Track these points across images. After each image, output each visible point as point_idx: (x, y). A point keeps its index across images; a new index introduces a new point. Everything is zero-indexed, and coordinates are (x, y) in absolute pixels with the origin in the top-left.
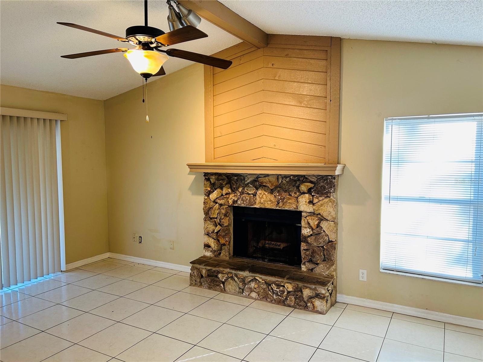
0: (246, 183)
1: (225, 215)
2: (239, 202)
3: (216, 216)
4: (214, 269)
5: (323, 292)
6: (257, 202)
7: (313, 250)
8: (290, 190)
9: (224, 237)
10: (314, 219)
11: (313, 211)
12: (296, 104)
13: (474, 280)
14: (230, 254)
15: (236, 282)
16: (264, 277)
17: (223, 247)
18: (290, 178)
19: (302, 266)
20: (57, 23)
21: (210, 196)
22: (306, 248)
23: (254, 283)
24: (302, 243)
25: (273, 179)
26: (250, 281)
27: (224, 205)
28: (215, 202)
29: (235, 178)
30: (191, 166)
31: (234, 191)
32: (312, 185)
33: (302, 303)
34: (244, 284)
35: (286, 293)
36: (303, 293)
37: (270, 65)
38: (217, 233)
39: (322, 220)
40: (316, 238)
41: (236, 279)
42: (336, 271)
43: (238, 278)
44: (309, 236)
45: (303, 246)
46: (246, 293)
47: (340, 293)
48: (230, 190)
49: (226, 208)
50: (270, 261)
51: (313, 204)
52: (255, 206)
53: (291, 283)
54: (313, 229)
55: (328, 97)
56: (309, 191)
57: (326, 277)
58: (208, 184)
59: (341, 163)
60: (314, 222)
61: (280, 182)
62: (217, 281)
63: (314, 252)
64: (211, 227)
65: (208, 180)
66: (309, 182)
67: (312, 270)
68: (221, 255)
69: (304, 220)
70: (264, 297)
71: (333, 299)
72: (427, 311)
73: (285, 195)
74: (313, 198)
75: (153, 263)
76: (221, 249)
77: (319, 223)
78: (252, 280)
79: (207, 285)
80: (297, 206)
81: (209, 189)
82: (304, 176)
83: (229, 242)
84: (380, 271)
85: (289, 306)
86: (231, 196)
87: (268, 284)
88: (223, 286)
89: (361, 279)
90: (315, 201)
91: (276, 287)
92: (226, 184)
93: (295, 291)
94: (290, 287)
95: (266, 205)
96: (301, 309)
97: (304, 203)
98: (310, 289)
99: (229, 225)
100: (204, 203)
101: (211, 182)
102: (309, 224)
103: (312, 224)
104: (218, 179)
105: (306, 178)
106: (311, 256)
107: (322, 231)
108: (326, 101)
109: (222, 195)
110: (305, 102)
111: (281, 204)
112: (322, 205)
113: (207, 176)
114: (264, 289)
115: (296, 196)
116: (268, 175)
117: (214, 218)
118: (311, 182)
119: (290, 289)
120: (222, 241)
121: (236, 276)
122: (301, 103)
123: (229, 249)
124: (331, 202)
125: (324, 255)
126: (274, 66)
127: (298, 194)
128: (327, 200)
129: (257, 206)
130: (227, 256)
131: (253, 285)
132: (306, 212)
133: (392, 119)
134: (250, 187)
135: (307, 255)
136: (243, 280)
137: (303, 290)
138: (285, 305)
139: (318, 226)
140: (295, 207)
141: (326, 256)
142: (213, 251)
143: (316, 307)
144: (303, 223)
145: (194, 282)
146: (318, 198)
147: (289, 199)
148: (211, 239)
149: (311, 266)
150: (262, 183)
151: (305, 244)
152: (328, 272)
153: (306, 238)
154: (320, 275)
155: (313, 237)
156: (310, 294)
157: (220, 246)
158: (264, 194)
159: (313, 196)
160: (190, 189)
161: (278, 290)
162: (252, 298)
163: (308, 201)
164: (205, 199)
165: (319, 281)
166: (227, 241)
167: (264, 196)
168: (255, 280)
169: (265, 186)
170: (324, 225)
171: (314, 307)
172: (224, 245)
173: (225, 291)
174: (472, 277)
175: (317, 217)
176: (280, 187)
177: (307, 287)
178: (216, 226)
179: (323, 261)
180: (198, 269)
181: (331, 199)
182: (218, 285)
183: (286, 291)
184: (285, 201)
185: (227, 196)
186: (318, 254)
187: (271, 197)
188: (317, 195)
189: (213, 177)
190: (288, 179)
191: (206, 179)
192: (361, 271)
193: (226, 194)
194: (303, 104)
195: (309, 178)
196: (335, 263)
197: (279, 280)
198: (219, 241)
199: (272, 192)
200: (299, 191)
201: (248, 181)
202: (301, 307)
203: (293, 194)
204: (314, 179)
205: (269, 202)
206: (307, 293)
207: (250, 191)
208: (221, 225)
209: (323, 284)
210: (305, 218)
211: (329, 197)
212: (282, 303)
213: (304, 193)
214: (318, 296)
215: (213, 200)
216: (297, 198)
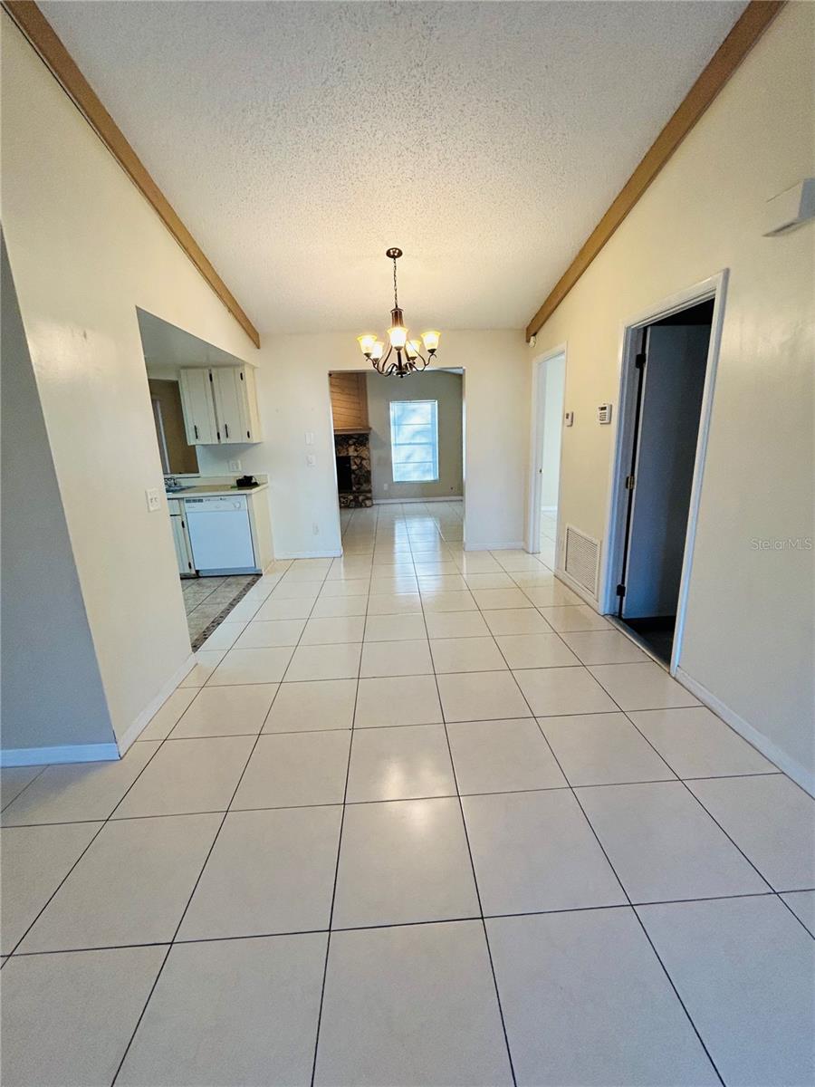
5: (368, 497)
7: (359, 477)
8: (343, 444)
11: (357, 455)
19: (353, 488)
32: (355, 440)
39: (362, 460)
40: (360, 470)
42: (373, 485)
44: (356, 470)
45: (353, 476)
54: (358, 465)
56: (354, 444)
57: (369, 489)
59: (369, 426)
60: (358, 461)
80: (347, 453)
82: (351, 435)
90: (357, 449)
94: (351, 497)
97: (352, 451)
102: (355, 462)
106: (358, 481)
107: (363, 466)
112: (362, 451)
124: (366, 448)
127: (347, 446)
132: (353, 456)
133: (394, 401)
139: (360, 463)
141: (366, 479)
144: (352, 463)
146: (359, 447)
147: (342, 449)
149: (358, 486)
152: (369, 486)
153: (354, 471)
156: (362, 499)
159: (356, 446)
163: (354, 449)
170: (364, 462)
171: (365, 505)
175: (359, 458)
177: (361, 496)
179: (365, 482)
186: (362, 480)
190: (342, 437)
195: (354, 436)
196: (371, 482)
203: (344, 447)
204: (356, 437)
209: (367, 492)
210: (353, 459)
213: (351, 445)
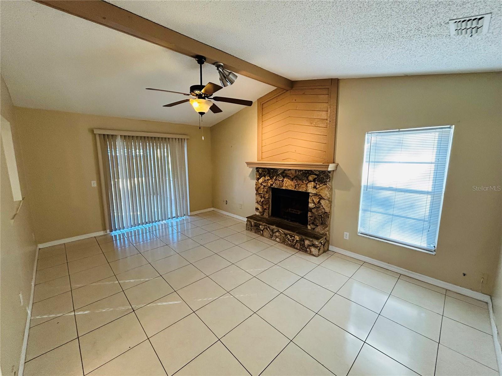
0: (278, 174)
1: (267, 192)
2: (274, 185)
3: (262, 193)
4: (258, 222)
5: (317, 243)
6: (284, 186)
7: (315, 217)
8: (303, 179)
9: (266, 205)
10: (316, 198)
11: (316, 193)
12: (309, 125)
13: (427, 249)
14: (269, 215)
15: (269, 231)
16: (283, 230)
17: (265, 211)
18: (303, 172)
19: (308, 226)
20: (146, 89)
21: (259, 181)
22: (311, 215)
23: (278, 233)
24: (309, 212)
25: (293, 172)
26: (276, 232)
27: (266, 186)
28: (261, 184)
29: (272, 171)
30: (247, 163)
31: (271, 178)
32: (316, 177)
33: (304, 248)
34: (273, 233)
35: (295, 241)
36: (305, 242)
37: (294, 101)
38: (262, 202)
39: (321, 199)
40: (317, 210)
41: (269, 229)
42: (329, 231)
43: (270, 229)
44: (313, 208)
46: (273, 238)
47: (331, 245)
48: (269, 178)
49: (267, 188)
50: (291, 221)
51: (316, 189)
52: (283, 188)
53: (298, 236)
54: (315, 204)
55: (329, 119)
56: (314, 180)
57: (322, 235)
58: (258, 174)
59: (336, 163)
60: (316, 200)
61: (297, 174)
62: (259, 230)
63: (315, 218)
64: (259, 199)
65: (258, 171)
66: (314, 175)
67: (314, 229)
68: (264, 215)
69: (311, 198)
70: (283, 242)
71: (326, 248)
72: (388, 264)
73: (300, 182)
74: (316, 185)
75: (235, 216)
76: (264, 212)
77: (320, 201)
78: (277, 231)
79: (254, 231)
80: (306, 189)
81: (258, 177)
82: (311, 171)
83: (269, 208)
84: (358, 234)
85: (297, 249)
86: (269, 181)
87: (286, 235)
88: (262, 233)
89: (345, 238)
90: (318, 186)
91: (290, 237)
92: (267, 174)
93: (300, 241)
95: (289, 187)
96: (303, 252)
97: (311, 187)
98: (309, 240)
99: (269, 198)
100: (256, 184)
101: (259, 173)
102: (313, 201)
103: (315, 201)
104: (263, 171)
105: (313, 172)
106: (314, 220)
107: (321, 206)
108: (327, 122)
109: (265, 180)
110: (314, 124)
111: (297, 187)
112: (321, 189)
113: (258, 169)
114: (283, 237)
115: (306, 183)
116: (290, 170)
117: (261, 194)
118: (316, 175)
119: (298, 239)
120: (265, 207)
121: (269, 227)
122: (311, 124)
123: (268, 212)
124: (327, 188)
125: (322, 221)
126: (297, 101)
127: (307, 181)
128: (325, 186)
129: (284, 188)
130: (267, 215)
131: (277, 234)
132: (312, 193)
133: (372, 133)
134: (280, 176)
135: (311, 220)
136: (272, 230)
137: (305, 241)
138: (294, 248)
139: (319, 202)
140: (305, 190)
141: (323, 221)
142: (260, 212)
143: (312, 252)
144: (310, 200)
145: (248, 228)
146: (319, 185)
147: (302, 185)
148: (259, 205)
149: (313, 227)
150: (287, 174)
151: (310, 213)
152: (323, 231)
154: (318, 232)
155: (315, 209)
156: (308, 244)
157: (263, 210)
158: (288, 181)
159: (316, 183)
160: (250, 176)
161: (291, 239)
162: (277, 242)
163: (313, 186)
164: (256, 182)
165: (316, 236)
166: (267, 207)
167: (288, 182)
168: (278, 231)
169: (289, 176)
170: (322, 202)
171: (311, 252)
172: (266, 209)
173: (263, 235)
174: (426, 246)
175: (318, 197)
176: (297, 177)
177: (307, 239)
178: (262, 198)
179: (321, 224)
180: (250, 222)
181: (327, 186)
182: (259, 232)
183: (295, 240)
184: (299, 186)
185: (268, 181)
186: (318, 220)
187: (292, 183)
188: (319, 183)
189: (261, 170)
190: (302, 172)
191: (257, 170)
192: (345, 233)
193: (267, 180)
194: (313, 124)
195: (314, 172)
196: (329, 226)
197: (292, 233)
198: (263, 207)
199: (292, 180)
200: (308, 180)
201: (279, 173)
202: (303, 251)
203: (304, 182)
204: (317, 173)
205: (290, 186)
206: (307, 243)
207: (280, 179)
208: (264, 198)
209: (317, 238)
210: (311, 197)
211: (326, 185)
212: (293, 246)
213: (311, 181)
214: (313, 245)
215: (260, 183)
216: (307, 184)
